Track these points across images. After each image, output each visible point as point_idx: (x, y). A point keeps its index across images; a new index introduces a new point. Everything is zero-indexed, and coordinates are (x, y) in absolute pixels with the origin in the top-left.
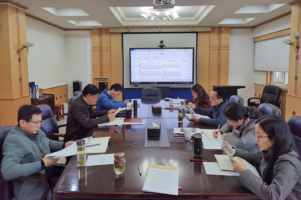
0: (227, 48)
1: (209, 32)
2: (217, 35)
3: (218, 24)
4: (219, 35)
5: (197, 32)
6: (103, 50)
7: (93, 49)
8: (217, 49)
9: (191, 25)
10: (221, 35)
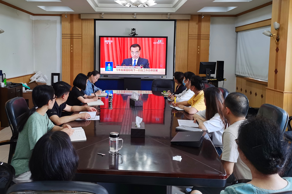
0: (208, 38)
1: (189, 20)
2: (197, 24)
3: (198, 12)
4: (199, 23)
5: (175, 20)
6: (74, 37)
7: (63, 36)
8: (197, 38)
9: (169, 13)
10: (200, 23)
